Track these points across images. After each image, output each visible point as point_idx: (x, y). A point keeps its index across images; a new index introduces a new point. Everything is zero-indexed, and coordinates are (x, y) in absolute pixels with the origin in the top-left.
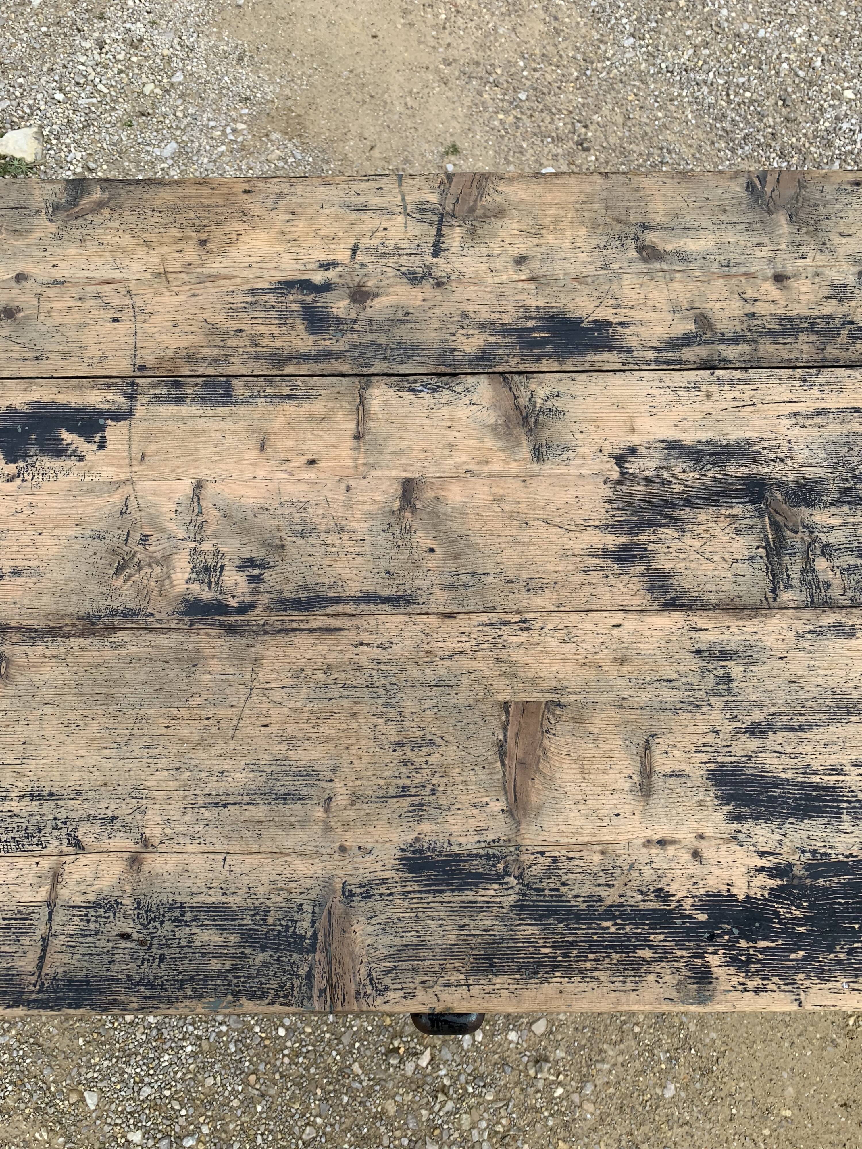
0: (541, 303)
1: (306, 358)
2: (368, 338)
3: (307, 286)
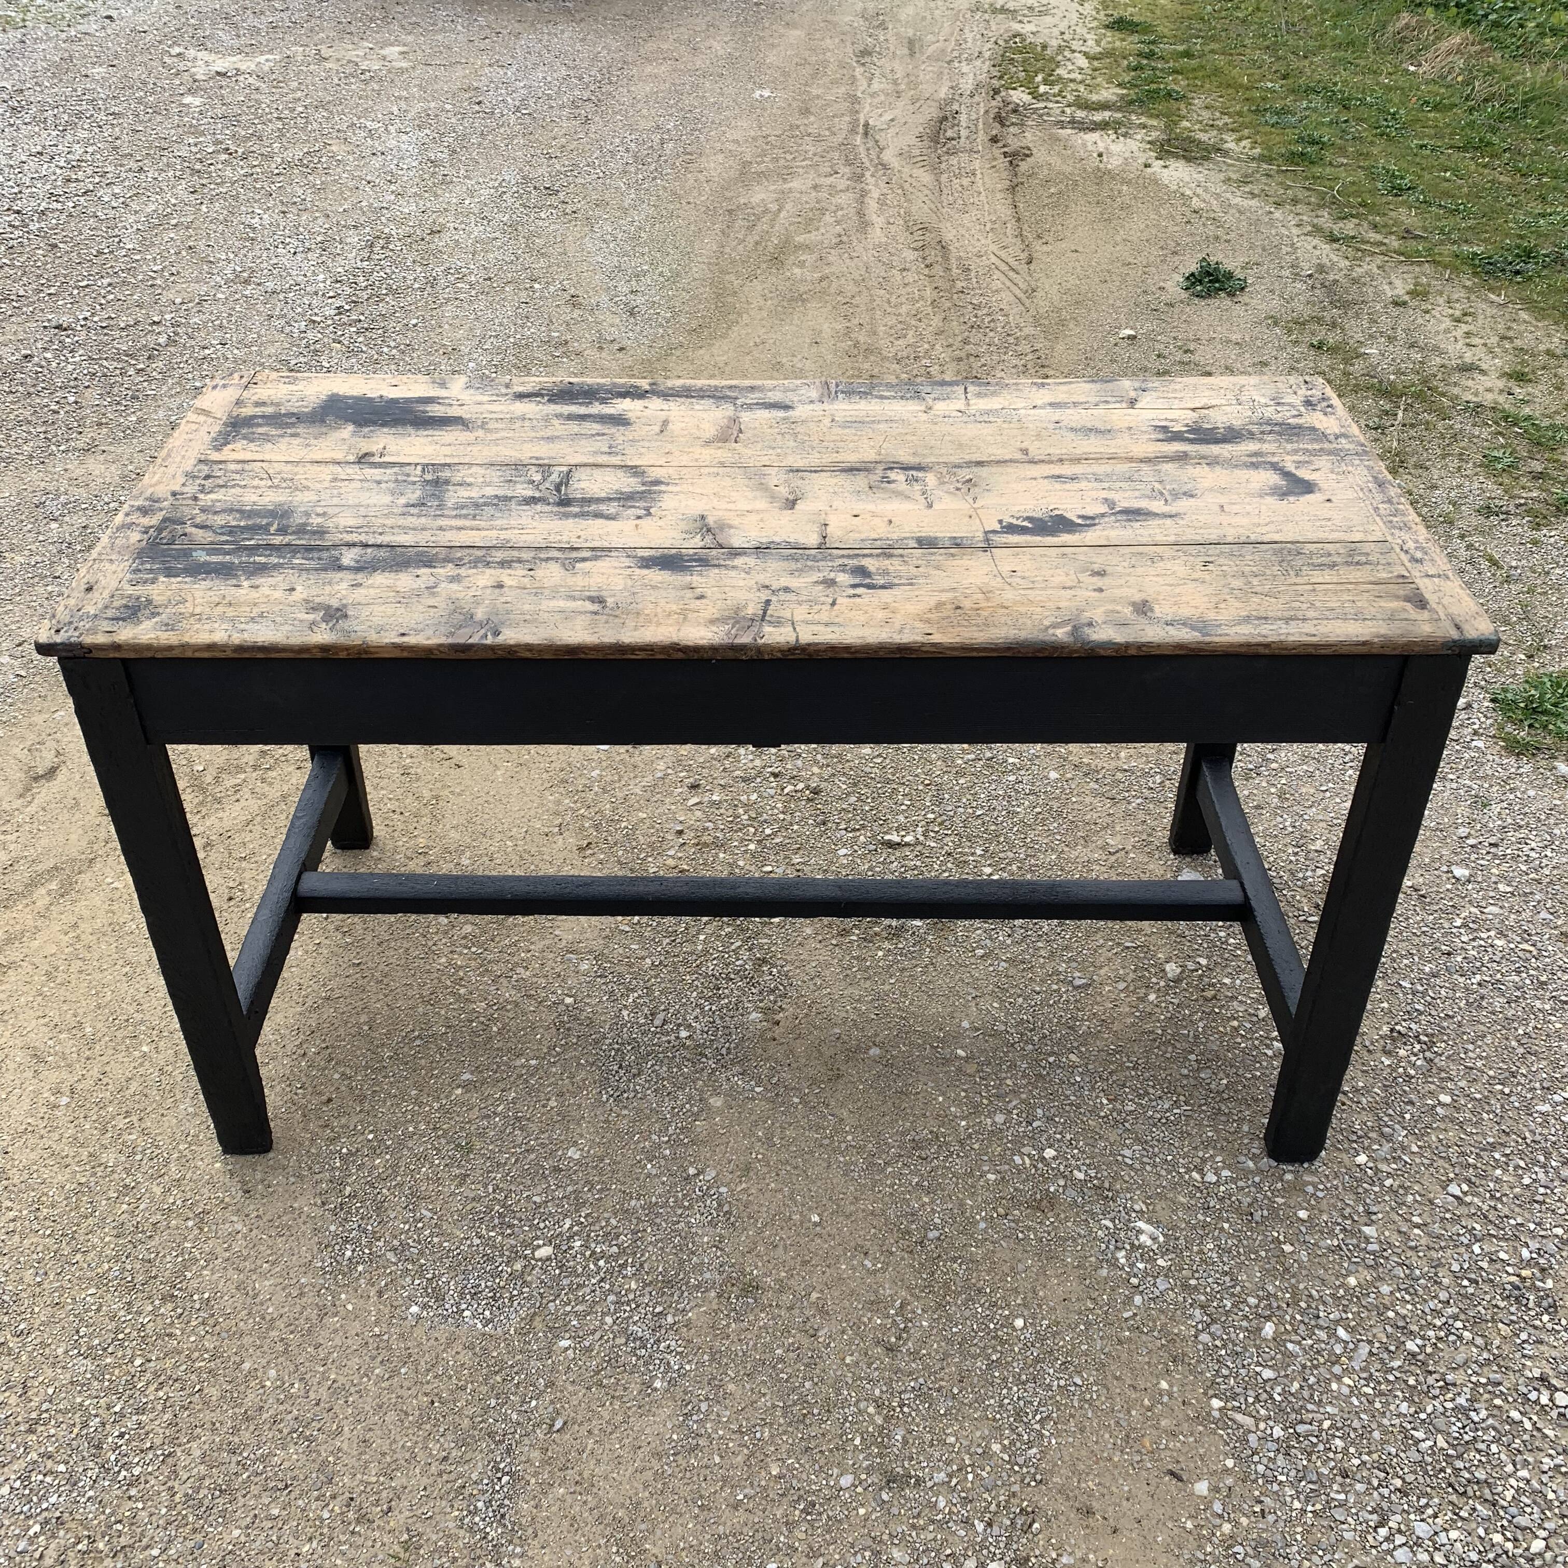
0: (689, 578)
1: (865, 556)
2: (821, 563)
3: (869, 587)
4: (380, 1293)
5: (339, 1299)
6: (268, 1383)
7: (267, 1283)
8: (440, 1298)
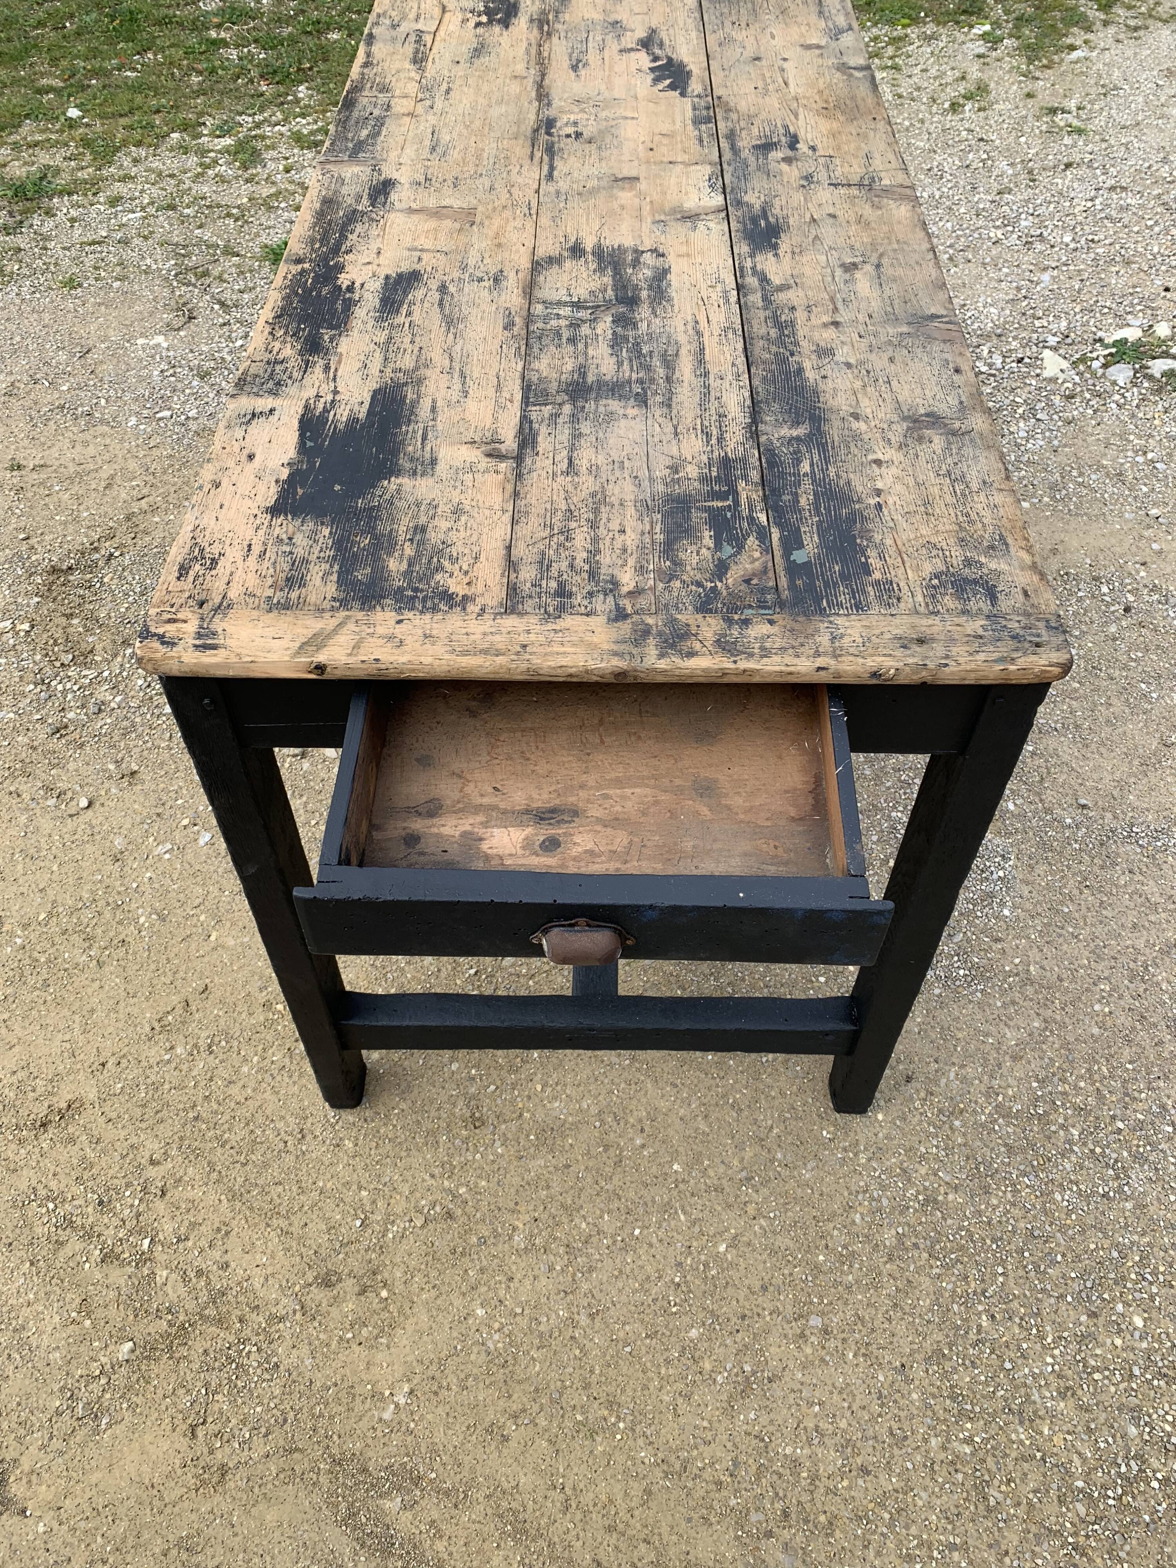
1: (733, 144)
2: (752, 164)
3: (795, 142)
4: (998, 940)
5: (1010, 971)
6: (1107, 1010)
7: (1009, 1035)
8: (991, 895)
